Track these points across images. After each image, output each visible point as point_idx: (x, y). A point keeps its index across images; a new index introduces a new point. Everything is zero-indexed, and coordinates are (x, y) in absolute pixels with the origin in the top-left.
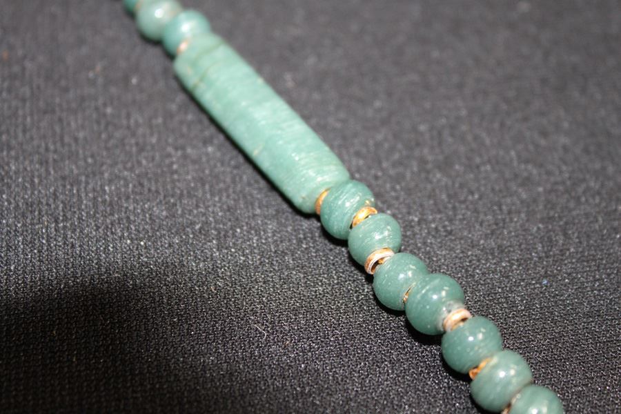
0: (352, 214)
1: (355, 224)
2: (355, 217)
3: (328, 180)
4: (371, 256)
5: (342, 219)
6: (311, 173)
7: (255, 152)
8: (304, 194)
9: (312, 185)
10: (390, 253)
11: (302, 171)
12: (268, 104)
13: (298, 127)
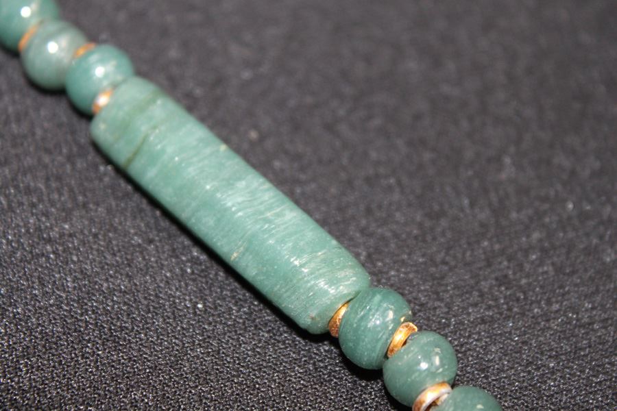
0: (387, 339)
1: (392, 351)
2: (391, 342)
3: (345, 292)
4: (420, 398)
5: (375, 347)
6: (322, 284)
7: (234, 255)
8: (314, 313)
9: (326, 301)
10: (446, 389)
11: (308, 282)
12: (242, 184)
13: (290, 216)
